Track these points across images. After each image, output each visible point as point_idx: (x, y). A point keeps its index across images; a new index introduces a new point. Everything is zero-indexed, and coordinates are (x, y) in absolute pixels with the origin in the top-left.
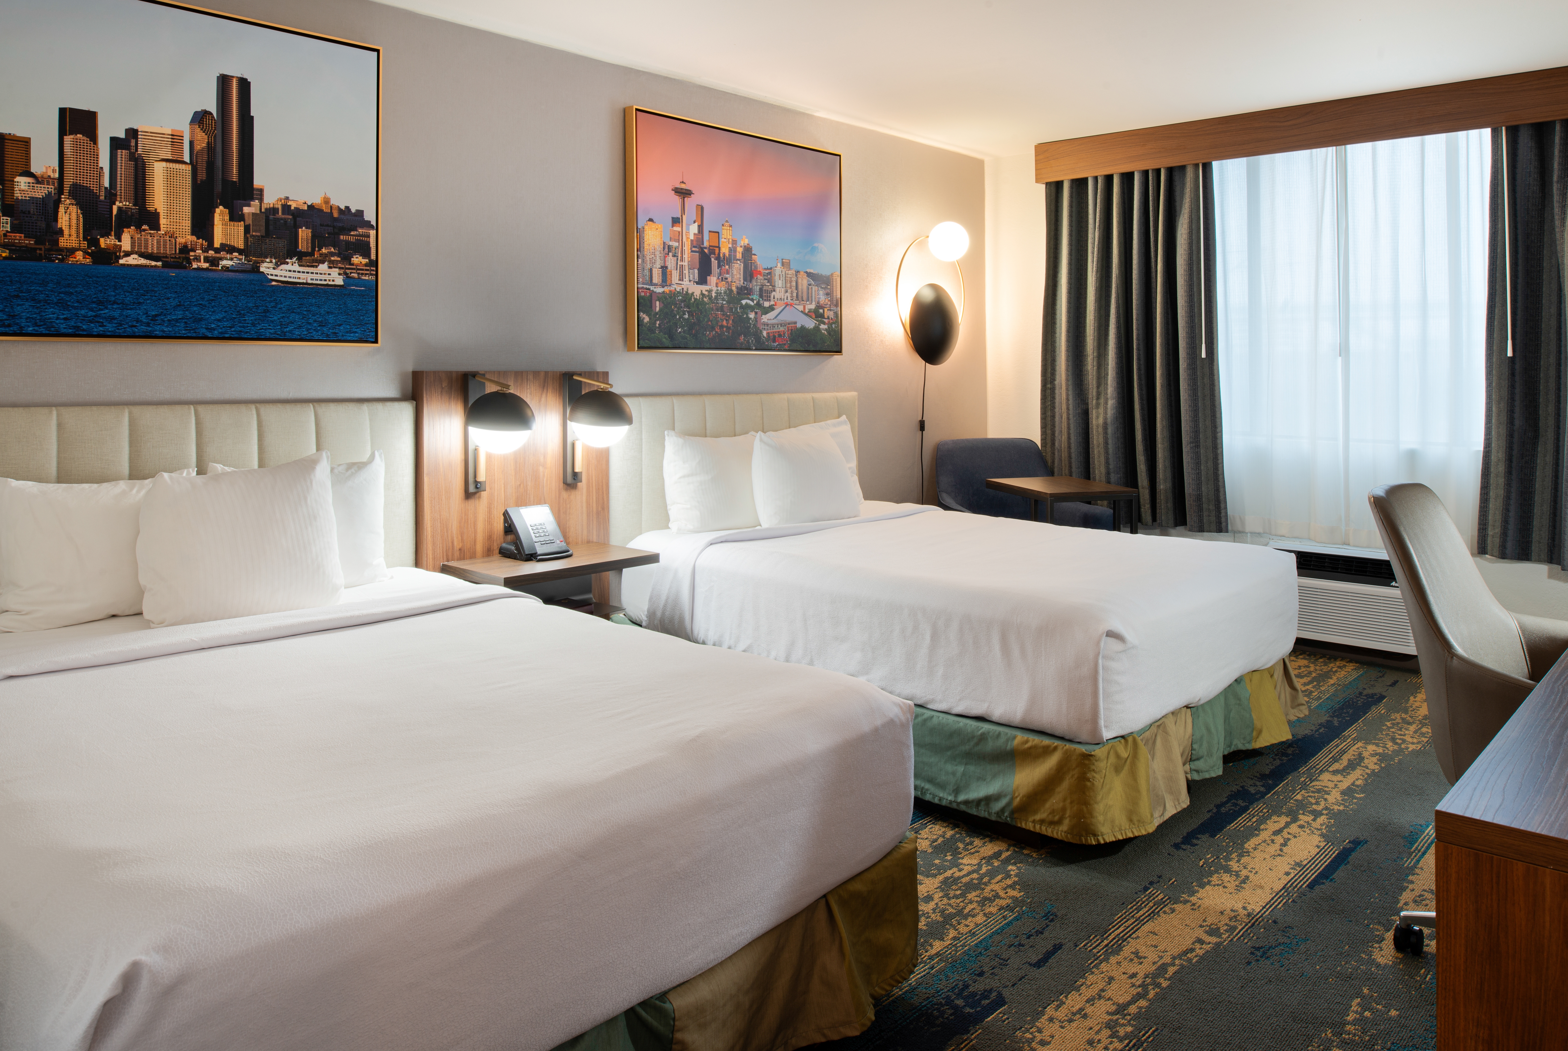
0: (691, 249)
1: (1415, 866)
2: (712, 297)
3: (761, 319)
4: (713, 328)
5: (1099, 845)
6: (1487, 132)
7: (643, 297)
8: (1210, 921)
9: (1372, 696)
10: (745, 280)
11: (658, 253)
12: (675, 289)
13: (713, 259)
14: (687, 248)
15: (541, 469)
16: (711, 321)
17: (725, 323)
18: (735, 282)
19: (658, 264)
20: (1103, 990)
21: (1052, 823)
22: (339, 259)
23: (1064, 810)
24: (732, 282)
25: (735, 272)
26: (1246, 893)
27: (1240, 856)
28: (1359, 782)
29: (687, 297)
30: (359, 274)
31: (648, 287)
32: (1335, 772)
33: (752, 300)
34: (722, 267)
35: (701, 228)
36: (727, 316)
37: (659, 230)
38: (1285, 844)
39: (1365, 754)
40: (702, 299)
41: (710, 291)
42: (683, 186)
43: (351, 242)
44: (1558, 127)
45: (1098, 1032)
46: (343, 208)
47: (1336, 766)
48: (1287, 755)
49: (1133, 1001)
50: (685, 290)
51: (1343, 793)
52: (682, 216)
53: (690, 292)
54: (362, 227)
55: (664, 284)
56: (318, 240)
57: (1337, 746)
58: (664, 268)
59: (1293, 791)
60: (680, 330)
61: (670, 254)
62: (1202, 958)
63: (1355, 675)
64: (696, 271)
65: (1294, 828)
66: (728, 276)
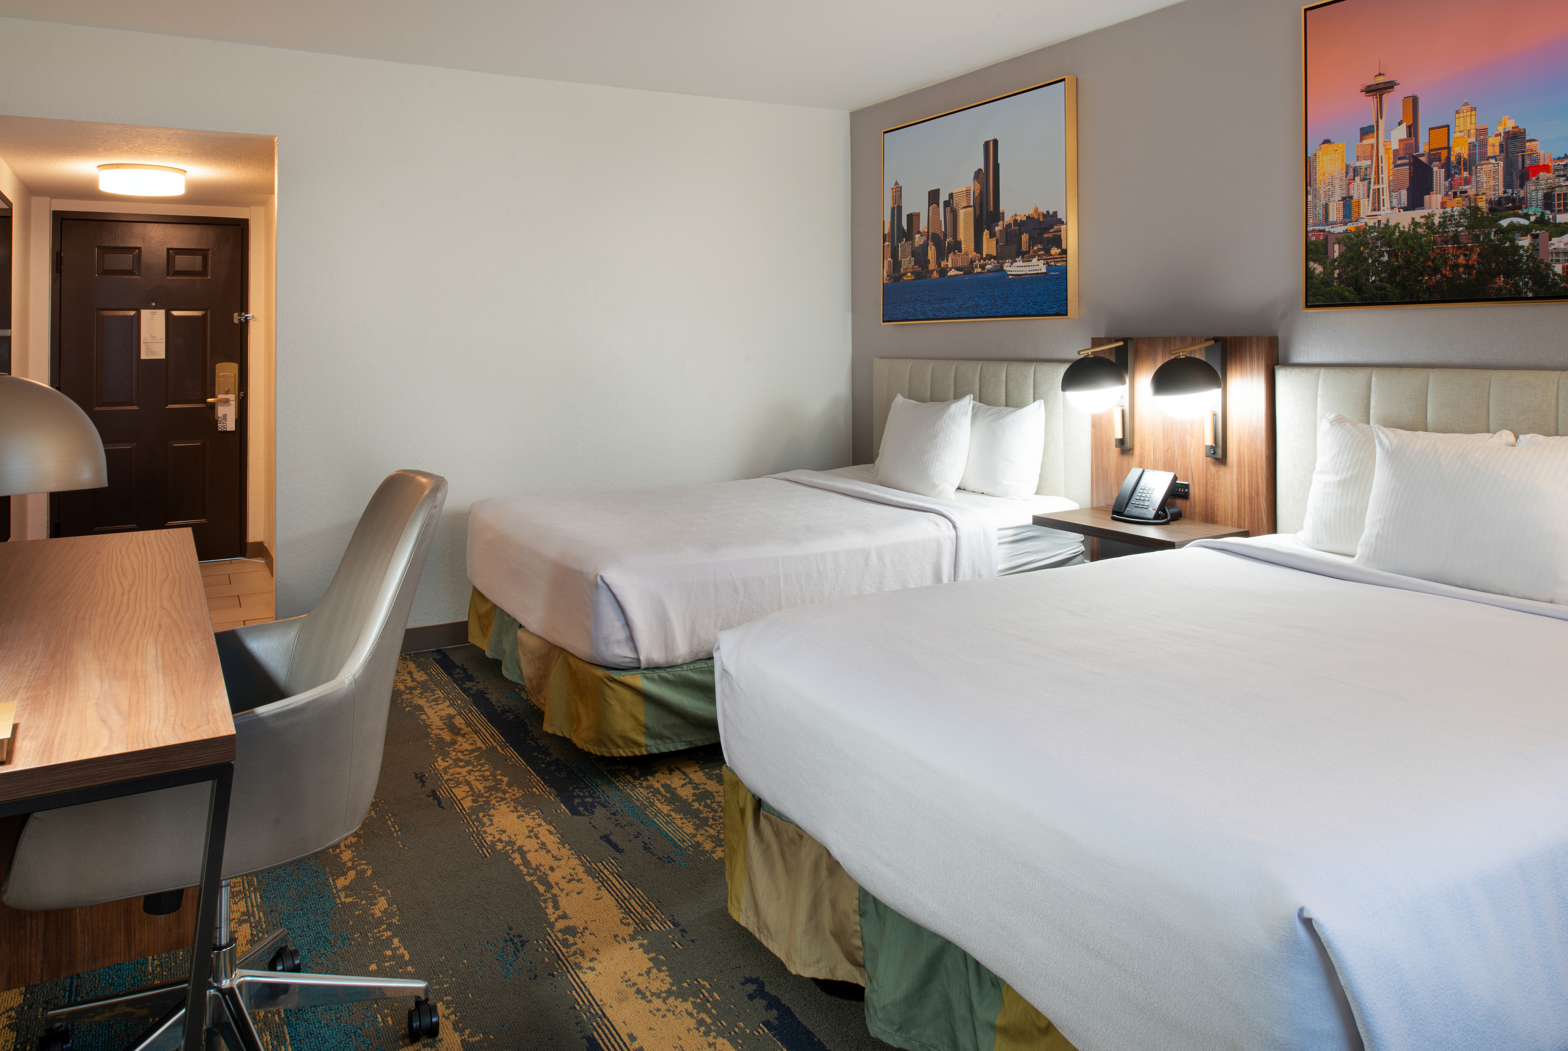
0: (1394, 162)
2: (1433, 224)
3: (1547, 246)
4: (1436, 270)
7: (1313, 243)
10: (1508, 186)
11: (1337, 183)
12: (1366, 224)
13: (1435, 169)
14: (1386, 165)
16: (1433, 261)
17: (1462, 260)
18: (1483, 194)
19: (1338, 195)
22: (1043, 253)
24: (1477, 195)
25: (1484, 178)
29: (1387, 231)
30: (1055, 262)
31: (1321, 228)
33: (1526, 216)
34: (1452, 176)
35: (1413, 129)
36: (1467, 249)
37: (1338, 151)
40: (1414, 230)
41: (1429, 217)
42: (1381, 79)
43: (1050, 238)
46: (1045, 213)
50: (1384, 221)
52: (1377, 122)
53: (1392, 223)
54: (1056, 225)
55: (1347, 220)
56: (1032, 241)
58: (1347, 200)
60: (1373, 278)
61: (1357, 179)
64: (1404, 193)
66: (1467, 187)
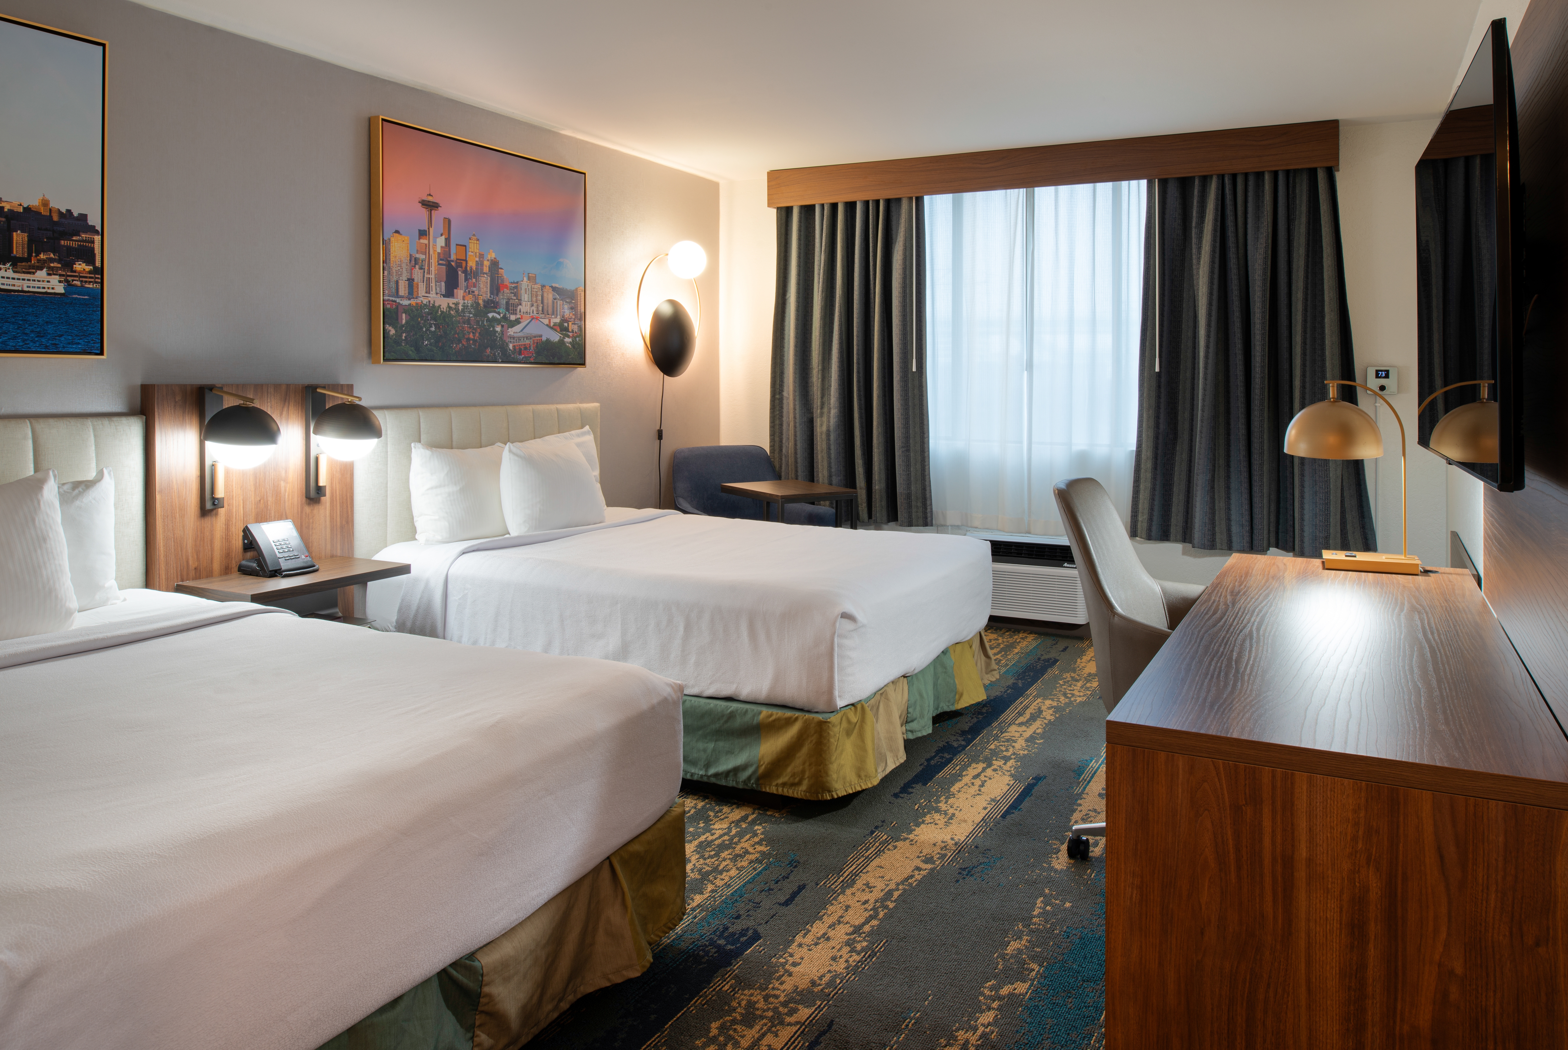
0: (438, 262)
1: (1082, 792)
2: (459, 309)
3: (507, 332)
4: (459, 341)
5: (833, 800)
6: (1144, 183)
7: (389, 310)
8: (925, 852)
9: (1049, 660)
10: (492, 293)
11: (404, 266)
12: (422, 302)
13: (460, 273)
14: (434, 261)
15: (282, 484)
16: (458, 334)
17: (471, 336)
18: (481, 295)
19: (405, 276)
20: (841, 917)
21: (793, 785)
22: (60, 265)
23: (803, 772)
24: (478, 295)
25: (482, 286)
26: (953, 827)
27: (948, 798)
28: (1039, 731)
29: (434, 309)
30: (82, 281)
31: (394, 299)
32: (1020, 724)
33: (499, 313)
34: (468, 281)
35: (448, 241)
36: (474, 329)
37: (405, 242)
38: (982, 786)
39: (1043, 708)
40: (449, 311)
41: (457, 304)
42: (430, 199)
43: (73, 248)
44: (1197, 182)
45: (839, 950)
46: (64, 211)
47: (1021, 719)
48: (982, 714)
49: (867, 922)
50: (432, 302)
51: (1027, 740)
52: (429, 228)
53: (437, 304)
54: (85, 232)
55: (411, 297)
56: (35, 245)
57: (1021, 703)
58: (410, 281)
59: (988, 742)
60: (426, 342)
61: (417, 267)
62: (920, 882)
63: (1034, 644)
64: (443, 284)
65: (989, 772)
66: (475, 289)
